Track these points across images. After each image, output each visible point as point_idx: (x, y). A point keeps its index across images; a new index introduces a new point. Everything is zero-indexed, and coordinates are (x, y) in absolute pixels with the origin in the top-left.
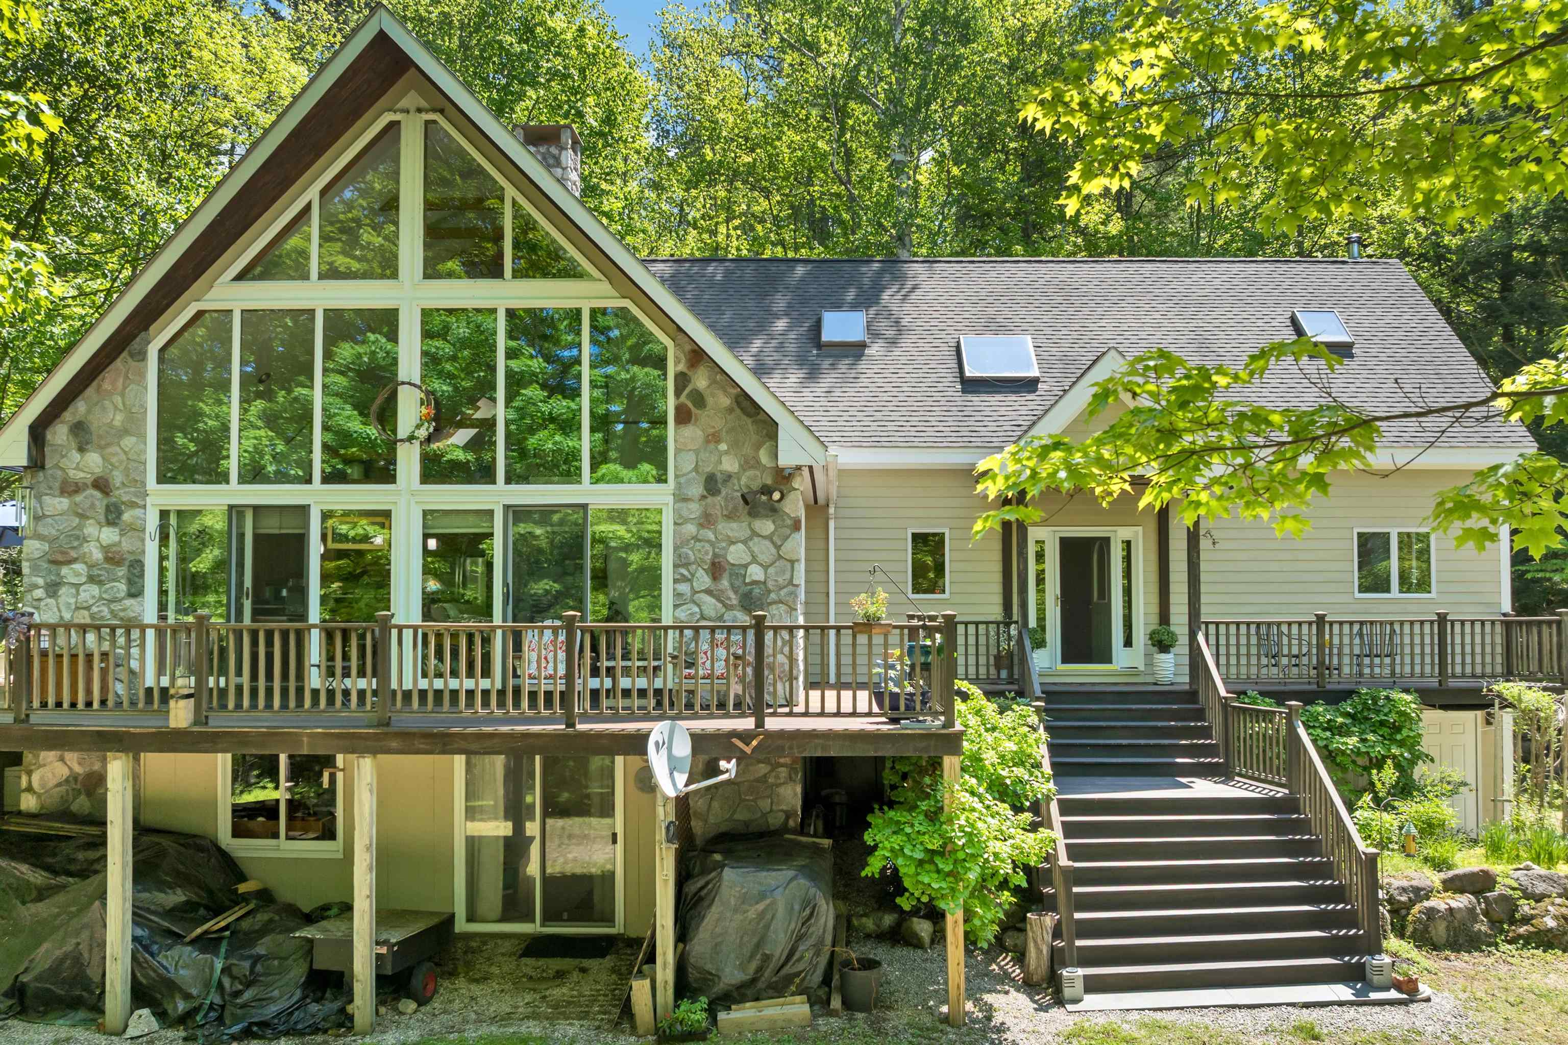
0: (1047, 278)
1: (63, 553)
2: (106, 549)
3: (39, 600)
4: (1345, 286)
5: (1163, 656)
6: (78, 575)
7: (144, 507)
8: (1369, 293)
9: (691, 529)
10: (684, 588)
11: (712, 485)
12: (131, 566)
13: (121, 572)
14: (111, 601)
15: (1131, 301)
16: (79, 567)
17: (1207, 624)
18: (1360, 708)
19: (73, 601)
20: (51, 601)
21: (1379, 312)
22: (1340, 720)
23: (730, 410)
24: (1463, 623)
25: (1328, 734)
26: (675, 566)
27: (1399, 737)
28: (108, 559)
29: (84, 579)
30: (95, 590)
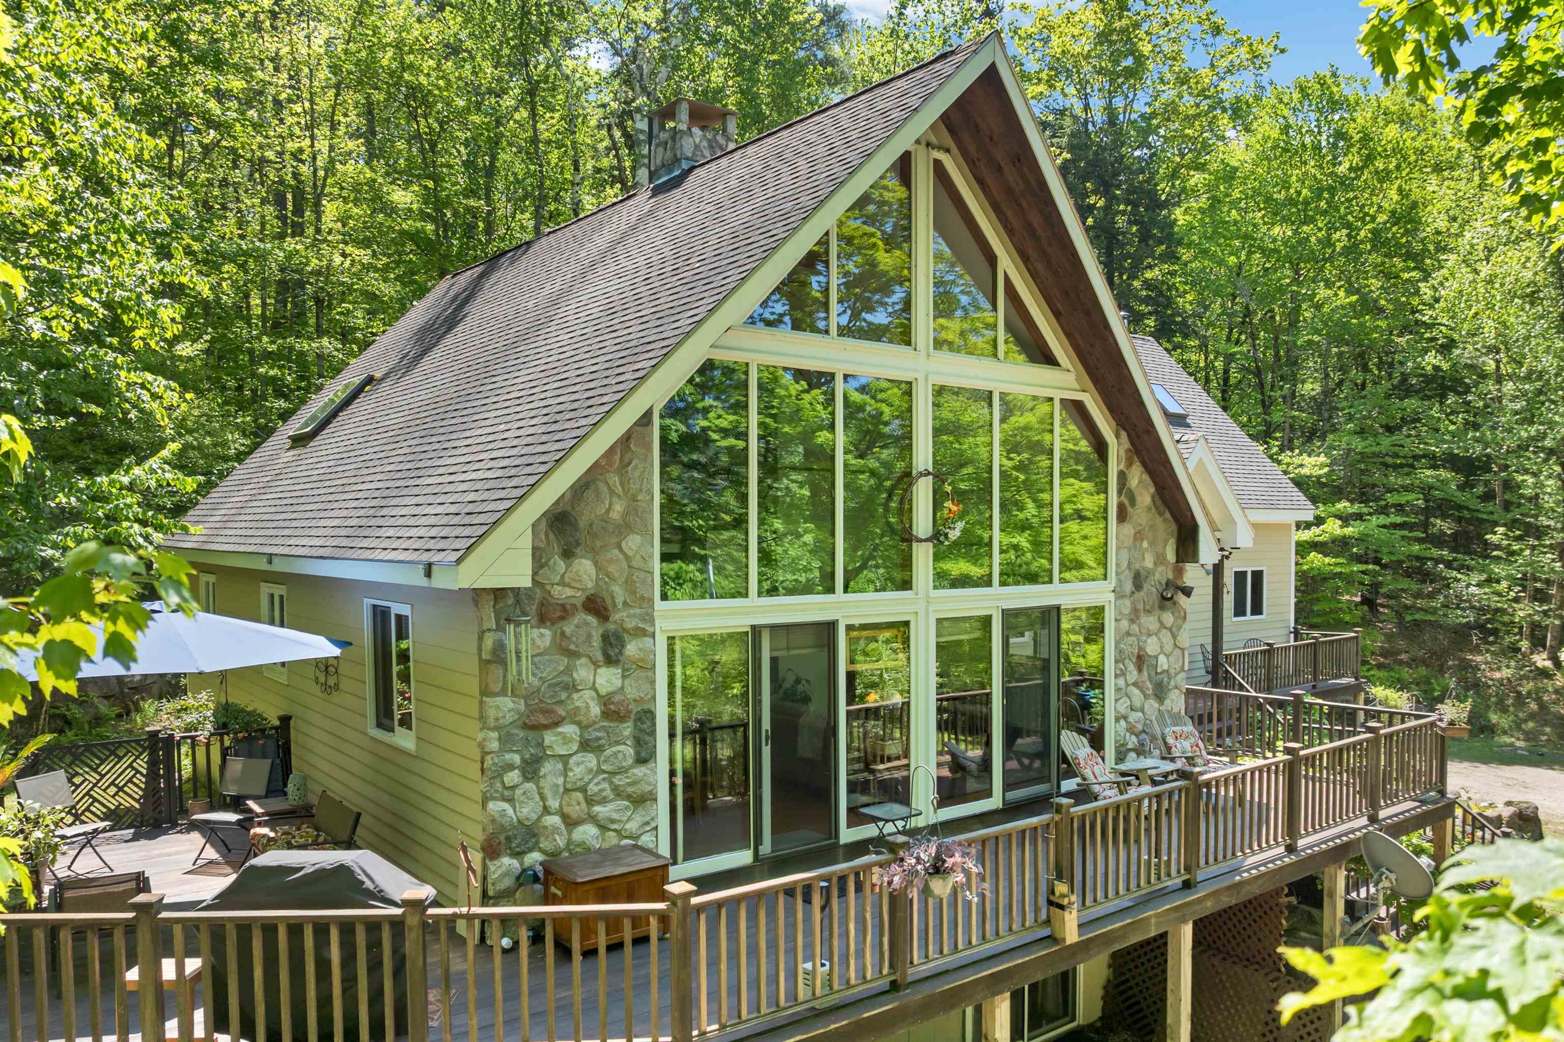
1: (544, 712)
2: (605, 701)
3: (513, 788)
6: (566, 740)
7: (653, 636)
9: (1125, 624)
10: (1121, 682)
11: (1138, 581)
12: (639, 719)
13: (627, 729)
14: (613, 774)
16: (569, 729)
19: (560, 781)
20: (530, 786)
23: (1149, 509)
26: (1116, 662)
28: (607, 714)
29: (575, 747)
30: (591, 760)
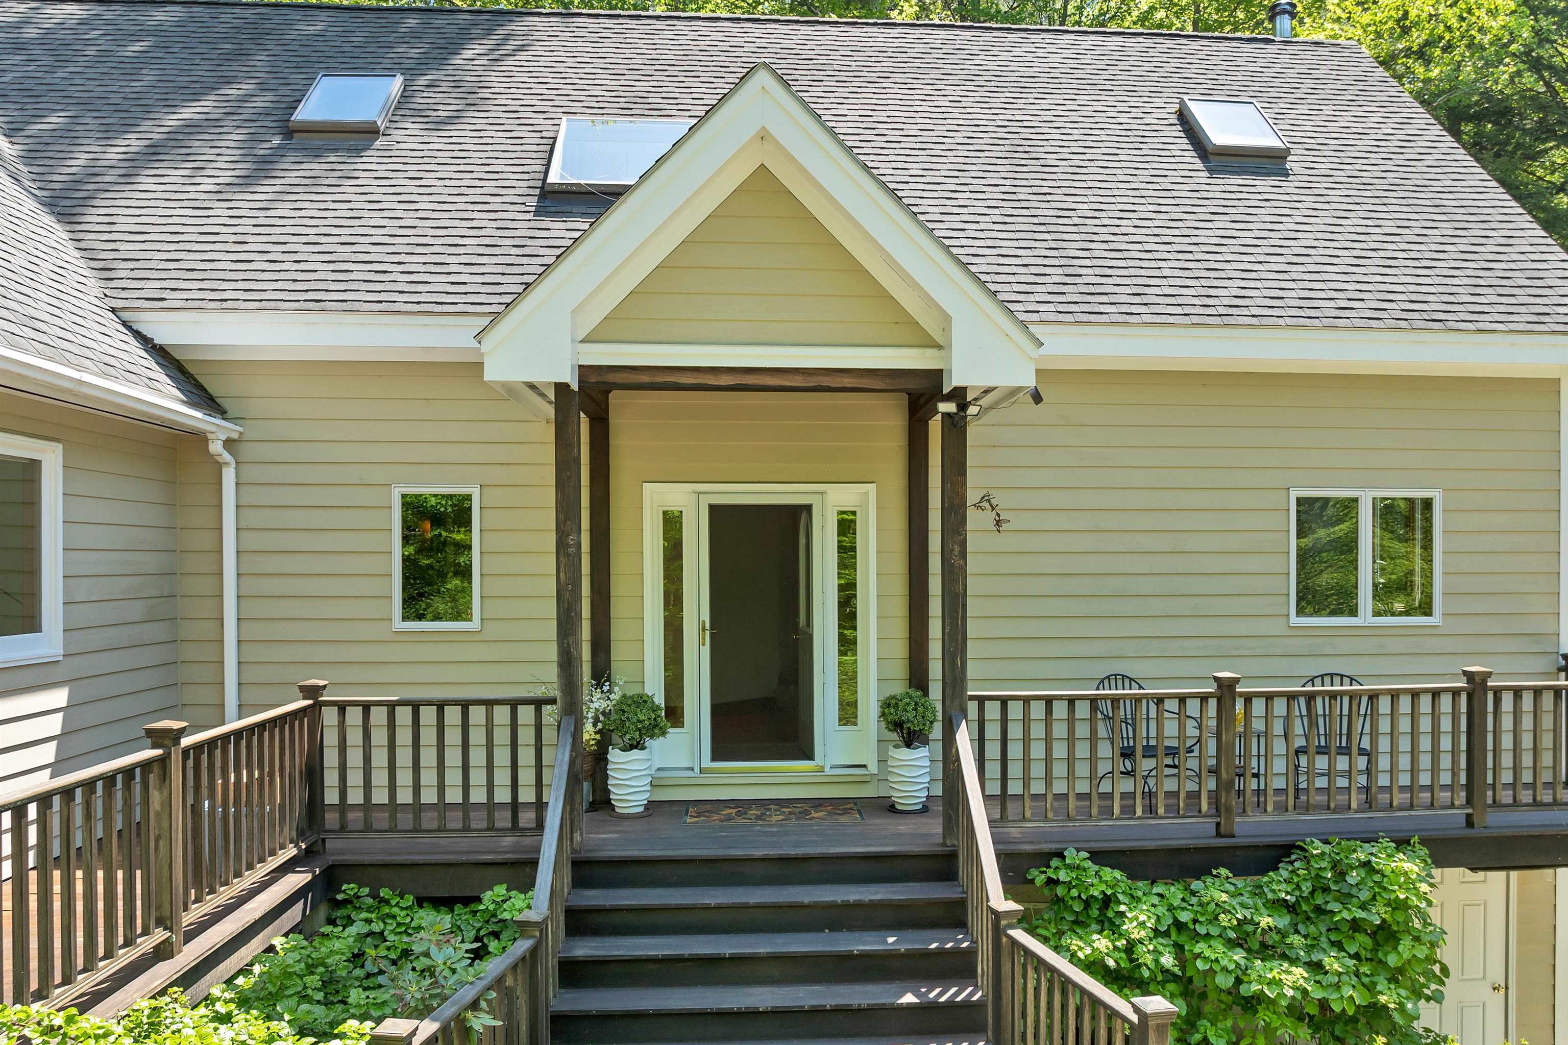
0: (762, 42)
4: (1269, 72)
5: (905, 754)
8: (1309, 84)
15: (898, 78)
17: (981, 701)
18: (1306, 888)
21: (1328, 110)
22: (1265, 921)
24: (1517, 692)
25: (1239, 956)
27: (1392, 960)
